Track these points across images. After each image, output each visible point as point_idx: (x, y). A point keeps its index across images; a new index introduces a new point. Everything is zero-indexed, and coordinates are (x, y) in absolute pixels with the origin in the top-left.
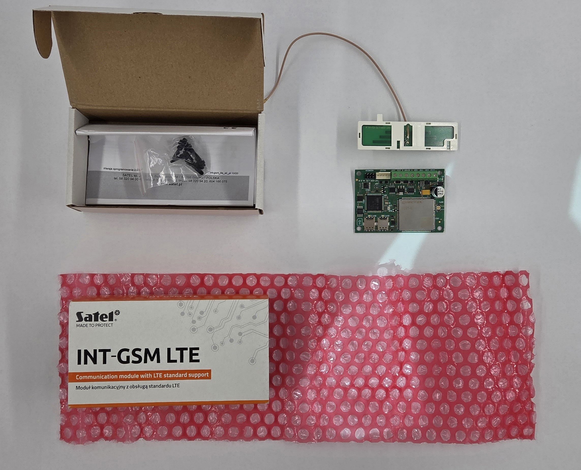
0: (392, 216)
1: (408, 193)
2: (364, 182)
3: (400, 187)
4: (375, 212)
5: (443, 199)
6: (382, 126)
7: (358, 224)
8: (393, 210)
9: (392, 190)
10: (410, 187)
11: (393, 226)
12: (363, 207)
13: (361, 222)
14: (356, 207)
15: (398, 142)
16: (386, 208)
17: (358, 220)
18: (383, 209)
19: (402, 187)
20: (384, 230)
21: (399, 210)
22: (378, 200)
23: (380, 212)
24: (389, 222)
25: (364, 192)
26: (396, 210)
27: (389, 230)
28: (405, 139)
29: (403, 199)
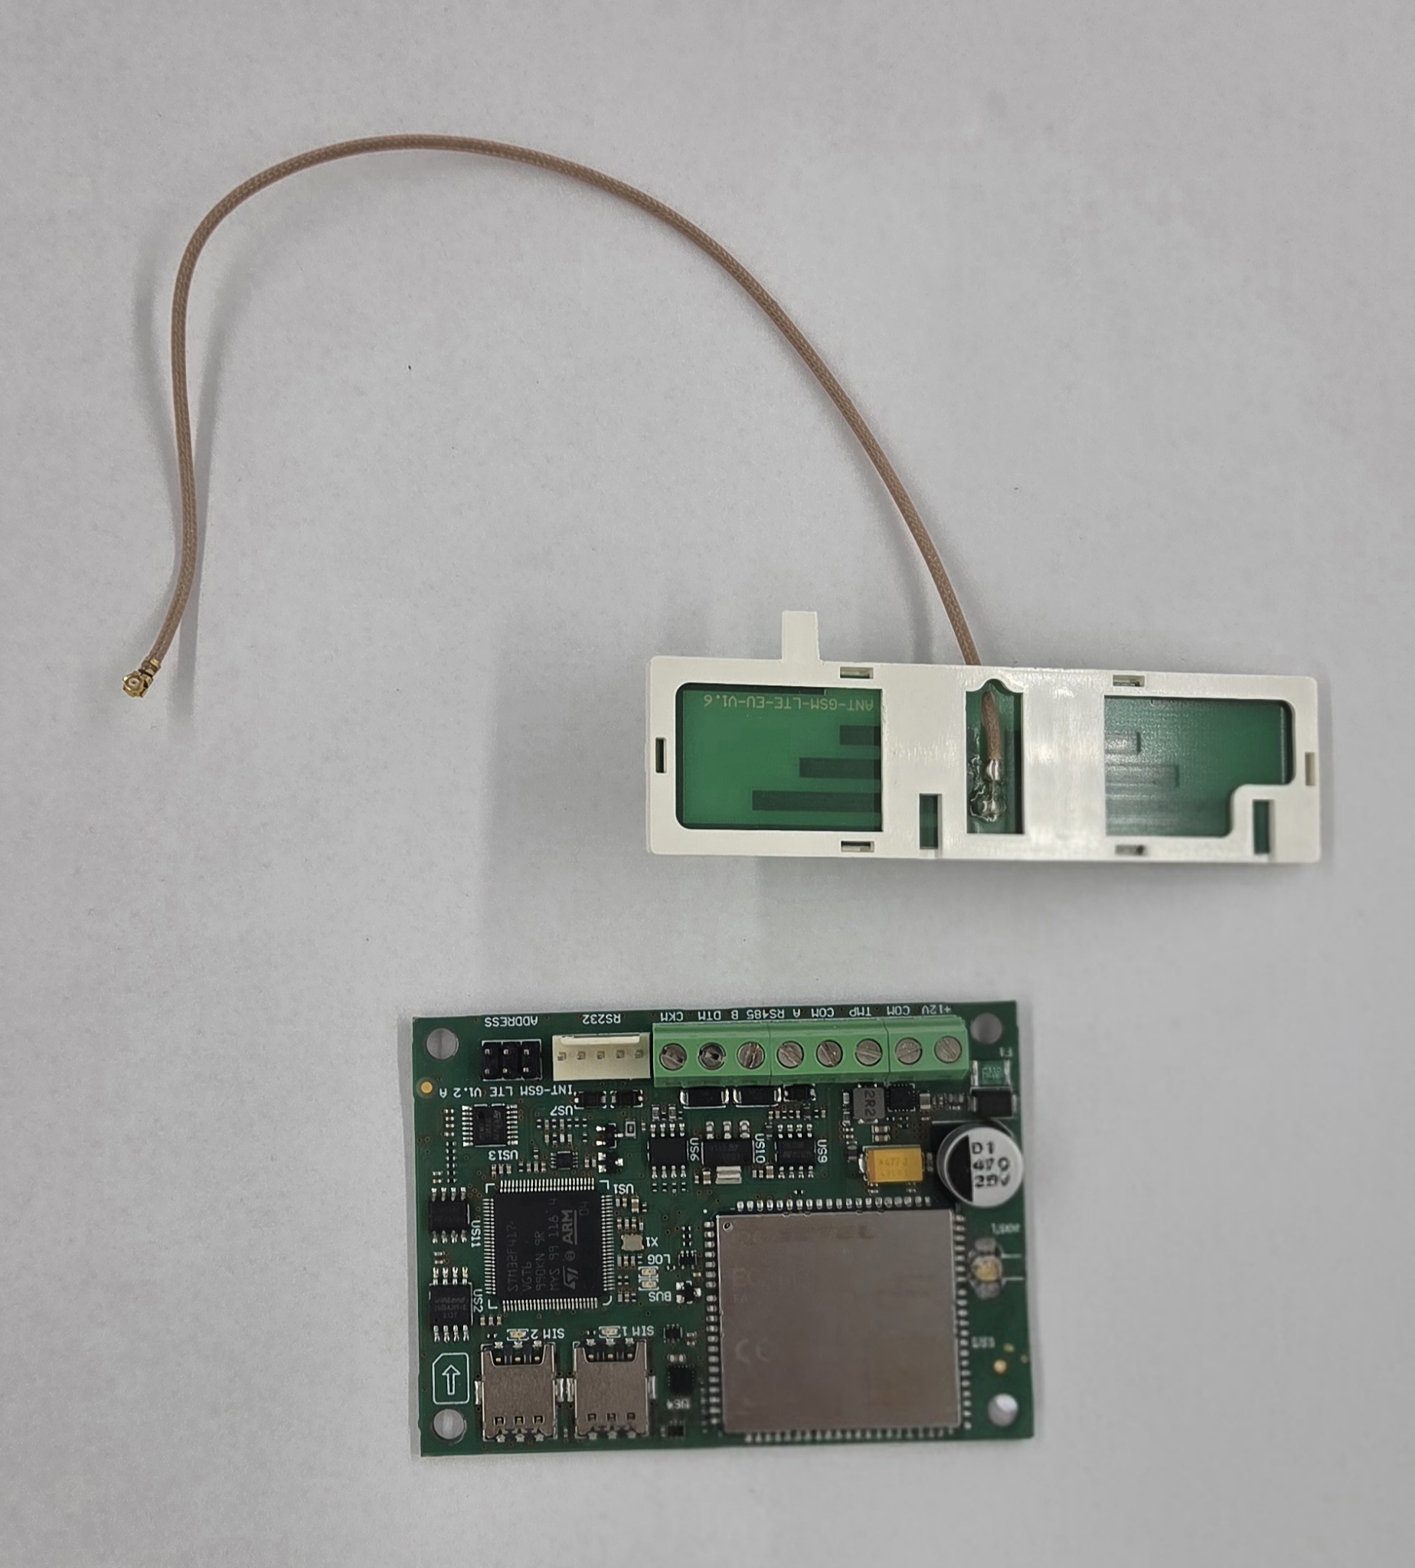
0: (673, 1333)
1: (776, 1172)
2: (477, 1100)
3: (719, 1132)
4: (560, 1304)
5: (1014, 1208)
6: (819, 691)
7: (442, 1395)
8: (679, 1286)
9: (668, 1150)
10: (785, 1132)
11: (683, 1404)
12: (477, 1279)
13: (461, 1380)
14: (424, 1276)
15: (930, 805)
16: (631, 1277)
17: (440, 1367)
18: (609, 1285)
19: (736, 1131)
20: (622, 1433)
21: (715, 1292)
22: (569, 1226)
23: (593, 1302)
24: (650, 1373)
25: (474, 1170)
26: (699, 1292)
27: (654, 1430)
28: (971, 780)
29: (745, 1211)
